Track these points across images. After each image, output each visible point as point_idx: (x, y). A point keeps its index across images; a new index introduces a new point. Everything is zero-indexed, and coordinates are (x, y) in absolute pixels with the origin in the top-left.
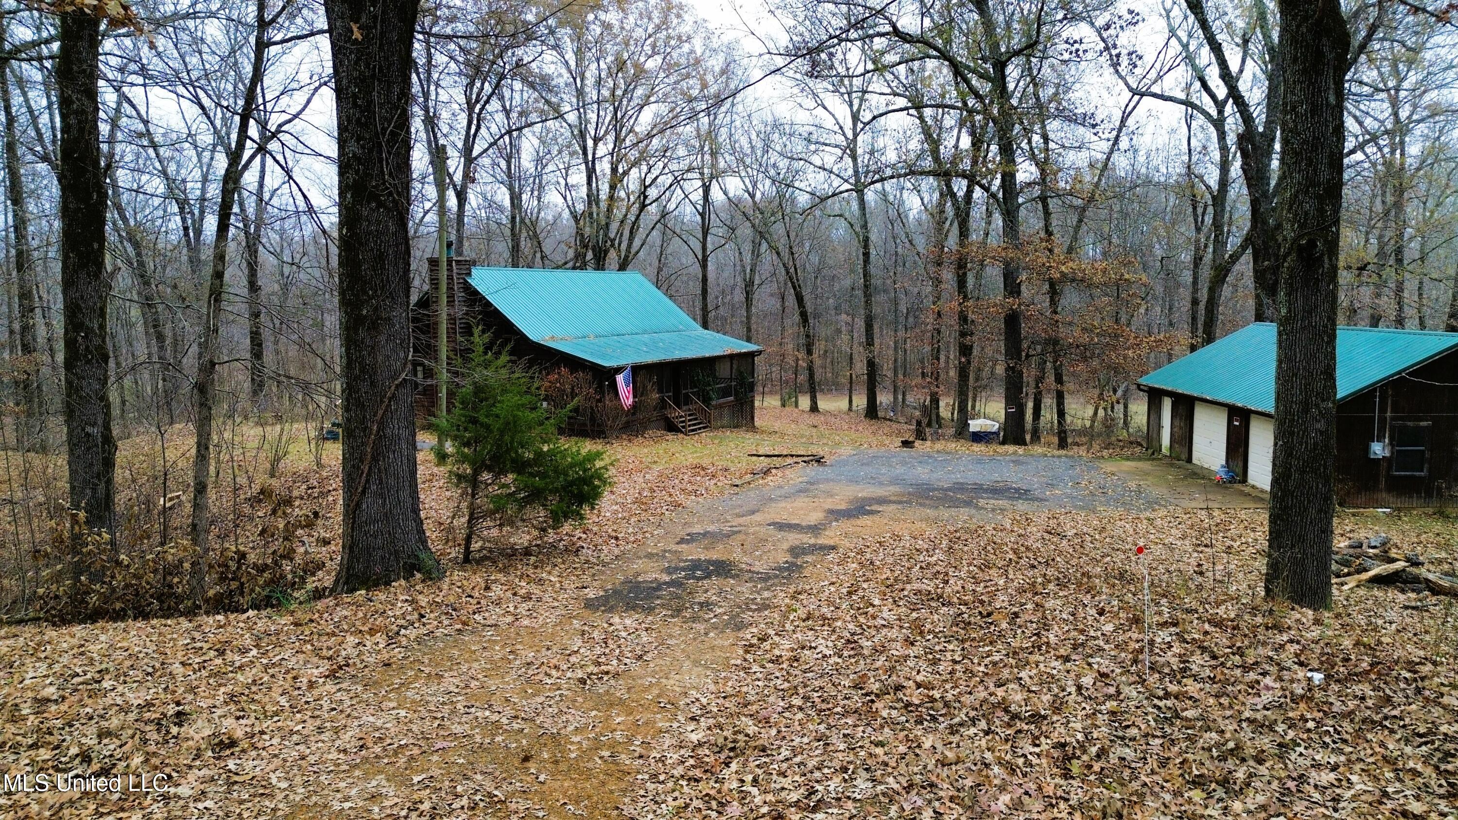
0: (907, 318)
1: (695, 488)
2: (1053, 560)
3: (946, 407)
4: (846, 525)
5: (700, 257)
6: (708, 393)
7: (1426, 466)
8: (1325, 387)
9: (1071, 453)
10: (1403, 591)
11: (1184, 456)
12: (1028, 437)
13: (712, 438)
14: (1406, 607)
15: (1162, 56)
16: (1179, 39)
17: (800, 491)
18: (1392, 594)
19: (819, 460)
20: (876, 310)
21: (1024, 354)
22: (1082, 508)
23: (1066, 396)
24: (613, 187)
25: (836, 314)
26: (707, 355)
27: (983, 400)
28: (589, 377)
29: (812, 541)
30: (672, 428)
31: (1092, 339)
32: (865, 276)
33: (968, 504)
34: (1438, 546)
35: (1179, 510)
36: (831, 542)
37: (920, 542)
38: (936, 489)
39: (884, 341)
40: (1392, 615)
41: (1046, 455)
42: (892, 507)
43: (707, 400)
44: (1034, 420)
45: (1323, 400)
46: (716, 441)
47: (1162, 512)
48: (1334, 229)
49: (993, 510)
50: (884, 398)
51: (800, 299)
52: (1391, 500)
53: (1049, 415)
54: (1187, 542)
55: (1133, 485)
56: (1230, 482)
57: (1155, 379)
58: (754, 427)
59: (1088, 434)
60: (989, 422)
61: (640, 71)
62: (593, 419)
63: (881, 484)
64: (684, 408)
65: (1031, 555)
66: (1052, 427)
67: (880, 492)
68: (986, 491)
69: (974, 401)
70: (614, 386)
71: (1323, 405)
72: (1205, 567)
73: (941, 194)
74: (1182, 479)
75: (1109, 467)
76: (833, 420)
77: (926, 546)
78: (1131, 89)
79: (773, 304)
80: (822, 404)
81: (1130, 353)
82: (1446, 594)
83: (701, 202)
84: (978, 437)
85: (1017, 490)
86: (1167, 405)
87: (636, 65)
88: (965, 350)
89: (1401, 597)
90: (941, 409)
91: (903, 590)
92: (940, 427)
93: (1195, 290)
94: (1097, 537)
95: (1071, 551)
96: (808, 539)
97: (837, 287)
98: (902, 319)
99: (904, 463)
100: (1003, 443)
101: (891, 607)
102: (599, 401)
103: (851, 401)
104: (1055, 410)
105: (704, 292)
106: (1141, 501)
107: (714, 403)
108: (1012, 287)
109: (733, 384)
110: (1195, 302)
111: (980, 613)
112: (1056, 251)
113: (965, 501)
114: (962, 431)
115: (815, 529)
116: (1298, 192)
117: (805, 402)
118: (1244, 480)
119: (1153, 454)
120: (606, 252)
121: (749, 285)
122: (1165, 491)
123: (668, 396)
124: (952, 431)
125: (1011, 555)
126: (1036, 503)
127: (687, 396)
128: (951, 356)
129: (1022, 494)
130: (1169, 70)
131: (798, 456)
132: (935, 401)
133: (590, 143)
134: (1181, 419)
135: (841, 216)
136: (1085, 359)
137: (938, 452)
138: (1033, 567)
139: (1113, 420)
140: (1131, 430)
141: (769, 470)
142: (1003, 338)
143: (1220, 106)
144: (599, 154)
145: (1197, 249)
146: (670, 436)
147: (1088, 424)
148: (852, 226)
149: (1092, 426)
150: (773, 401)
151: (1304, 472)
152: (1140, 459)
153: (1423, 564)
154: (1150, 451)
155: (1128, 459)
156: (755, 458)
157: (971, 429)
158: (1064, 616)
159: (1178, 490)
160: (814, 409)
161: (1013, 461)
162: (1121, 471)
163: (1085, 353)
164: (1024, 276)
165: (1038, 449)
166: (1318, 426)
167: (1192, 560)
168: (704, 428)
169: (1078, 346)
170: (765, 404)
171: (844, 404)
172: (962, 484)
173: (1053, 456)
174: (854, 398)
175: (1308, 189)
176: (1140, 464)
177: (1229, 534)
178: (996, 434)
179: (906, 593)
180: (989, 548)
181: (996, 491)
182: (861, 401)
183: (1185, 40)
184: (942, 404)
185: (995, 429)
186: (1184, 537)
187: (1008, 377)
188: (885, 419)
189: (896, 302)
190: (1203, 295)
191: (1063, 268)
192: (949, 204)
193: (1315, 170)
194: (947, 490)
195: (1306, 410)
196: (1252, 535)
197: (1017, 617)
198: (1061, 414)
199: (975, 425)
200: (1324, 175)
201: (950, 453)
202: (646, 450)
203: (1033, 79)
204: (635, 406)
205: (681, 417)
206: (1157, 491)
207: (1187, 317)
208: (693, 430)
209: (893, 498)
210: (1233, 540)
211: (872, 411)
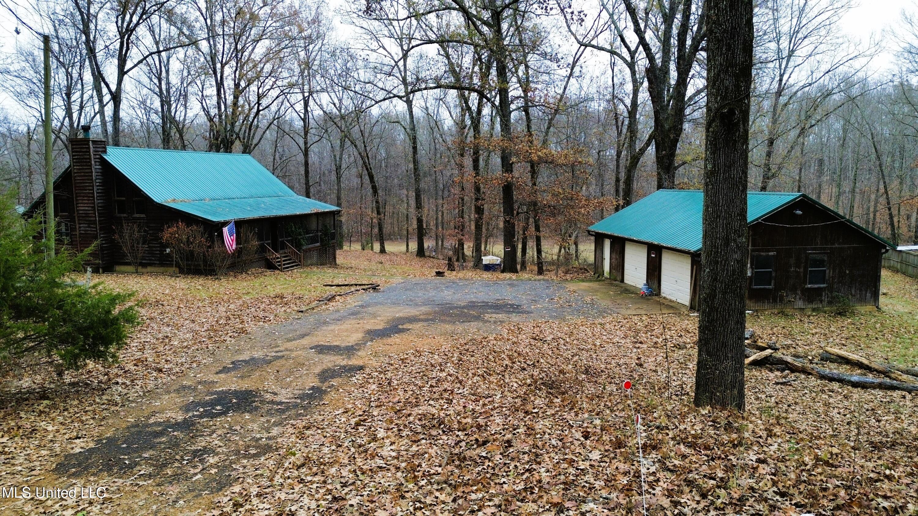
0: (443, 191)
1: (266, 314)
2: (538, 362)
3: (468, 249)
4: (379, 345)
5: (303, 149)
6: (299, 240)
7: (773, 282)
8: (740, 226)
9: (546, 278)
10: (771, 371)
11: (619, 278)
12: (519, 267)
13: (301, 273)
14: (777, 383)
15: (596, 23)
16: (607, 11)
17: (353, 314)
18: (765, 373)
19: (375, 288)
20: (422, 185)
21: (515, 212)
22: (556, 317)
23: (542, 238)
24: (236, 97)
25: (399, 189)
26: (298, 213)
27: (492, 244)
28: (202, 229)
29: (344, 363)
30: (271, 266)
31: (559, 202)
32: (414, 162)
33: (477, 318)
34: (785, 336)
35: (620, 316)
36: (360, 363)
37: (436, 357)
38: (456, 308)
39: (429, 206)
40: (769, 390)
41: (530, 280)
42: (420, 324)
43: (299, 246)
44: (522, 256)
45: (739, 237)
46: (304, 275)
47: (609, 319)
48: (746, 101)
49: (495, 322)
50: (428, 244)
51: (371, 177)
52: (752, 305)
53: (531, 252)
54: (628, 341)
55: (588, 299)
56: (650, 295)
57: (599, 227)
58: (336, 264)
59: (556, 264)
60: (495, 258)
61: (254, 17)
62: (205, 261)
63: (417, 305)
64: (281, 252)
65: (521, 359)
66: (533, 260)
67: (412, 312)
68: (491, 307)
69: (486, 245)
70: (221, 235)
71: (739, 240)
72: (642, 360)
73: (462, 109)
74: (620, 294)
75: (572, 286)
76: (395, 258)
77: (440, 360)
78: (579, 42)
79: (356, 181)
80: (389, 247)
81: (582, 210)
82: (799, 372)
83: (303, 111)
84: (489, 268)
85: (512, 305)
86: (607, 244)
87: (252, 14)
88: (479, 210)
89: (772, 375)
90: (465, 250)
91: (409, 415)
92: (465, 261)
93: (618, 173)
94: (568, 340)
95: (550, 353)
96: (341, 361)
97: (400, 171)
98: (440, 193)
99: (436, 288)
100: (503, 272)
101: (393, 439)
102: (209, 247)
103: (407, 246)
104: (535, 249)
105: (307, 172)
106: (595, 311)
107: (304, 248)
108: (507, 166)
109: (319, 234)
110: (618, 180)
111: (477, 440)
112: (535, 142)
113: (475, 316)
114: (478, 264)
115: (350, 350)
116: (720, 71)
117: (377, 247)
118: (659, 294)
119: (599, 277)
120: (232, 143)
121: (338, 168)
122: (610, 303)
123: (267, 244)
124: (471, 264)
125: (507, 362)
126: (525, 315)
127: (283, 243)
128: (471, 216)
129: (515, 309)
130: (601, 32)
131: (360, 285)
132: (461, 245)
133: (219, 66)
134: (616, 253)
135: (398, 122)
136: (554, 215)
137: (460, 279)
138: (524, 369)
139: (569, 254)
140: (580, 261)
141: (333, 297)
142: (502, 201)
143: (632, 54)
144: (226, 73)
145: (619, 147)
146: (269, 272)
147: (555, 257)
148: (405, 129)
149: (558, 259)
150: (357, 247)
151: (726, 293)
152: (591, 281)
153: (778, 349)
154: (597, 275)
155: (583, 281)
156: (328, 287)
157: (484, 263)
158: (554, 442)
159: (618, 302)
160: (383, 251)
161: (509, 285)
162: (579, 290)
163: (554, 211)
164: (514, 159)
165: (525, 276)
166: (736, 256)
167: (633, 354)
168: (296, 266)
169: (549, 206)
170: (352, 248)
171: (403, 248)
172: (474, 302)
173: (535, 280)
174: (410, 244)
175: (727, 69)
176: (591, 284)
177: (654, 333)
178: (499, 265)
179: (411, 419)
180: (490, 357)
181: (498, 307)
182: (414, 246)
183: (611, 11)
184: (465, 246)
185: (498, 262)
186: (625, 337)
187: (505, 227)
188: (430, 257)
189: (436, 181)
190: (623, 176)
191: (540, 153)
192: (467, 114)
193: (733, 53)
194: (464, 307)
195: (727, 244)
196: (669, 333)
197: (510, 446)
198: (539, 251)
199: (486, 260)
200: (740, 58)
201: (468, 279)
202: (245, 284)
203: (517, 28)
204: (239, 252)
205: (278, 258)
206: (605, 303)
207: (613, 191)
208: (288, 268)
209: (422, 317)
210: (658, 337)
211: (421, 252)
